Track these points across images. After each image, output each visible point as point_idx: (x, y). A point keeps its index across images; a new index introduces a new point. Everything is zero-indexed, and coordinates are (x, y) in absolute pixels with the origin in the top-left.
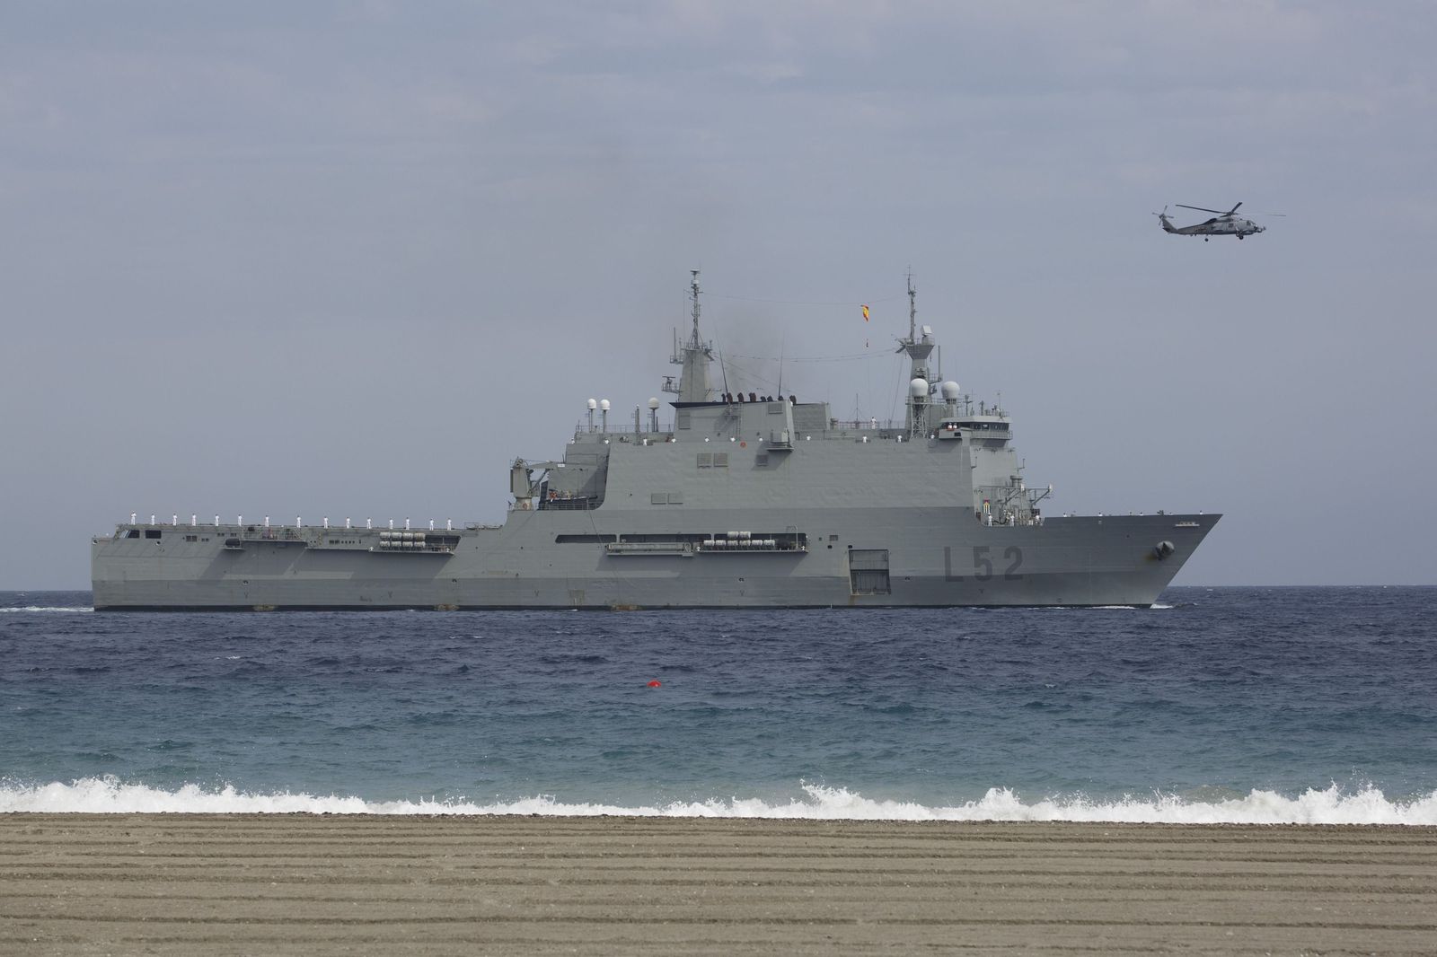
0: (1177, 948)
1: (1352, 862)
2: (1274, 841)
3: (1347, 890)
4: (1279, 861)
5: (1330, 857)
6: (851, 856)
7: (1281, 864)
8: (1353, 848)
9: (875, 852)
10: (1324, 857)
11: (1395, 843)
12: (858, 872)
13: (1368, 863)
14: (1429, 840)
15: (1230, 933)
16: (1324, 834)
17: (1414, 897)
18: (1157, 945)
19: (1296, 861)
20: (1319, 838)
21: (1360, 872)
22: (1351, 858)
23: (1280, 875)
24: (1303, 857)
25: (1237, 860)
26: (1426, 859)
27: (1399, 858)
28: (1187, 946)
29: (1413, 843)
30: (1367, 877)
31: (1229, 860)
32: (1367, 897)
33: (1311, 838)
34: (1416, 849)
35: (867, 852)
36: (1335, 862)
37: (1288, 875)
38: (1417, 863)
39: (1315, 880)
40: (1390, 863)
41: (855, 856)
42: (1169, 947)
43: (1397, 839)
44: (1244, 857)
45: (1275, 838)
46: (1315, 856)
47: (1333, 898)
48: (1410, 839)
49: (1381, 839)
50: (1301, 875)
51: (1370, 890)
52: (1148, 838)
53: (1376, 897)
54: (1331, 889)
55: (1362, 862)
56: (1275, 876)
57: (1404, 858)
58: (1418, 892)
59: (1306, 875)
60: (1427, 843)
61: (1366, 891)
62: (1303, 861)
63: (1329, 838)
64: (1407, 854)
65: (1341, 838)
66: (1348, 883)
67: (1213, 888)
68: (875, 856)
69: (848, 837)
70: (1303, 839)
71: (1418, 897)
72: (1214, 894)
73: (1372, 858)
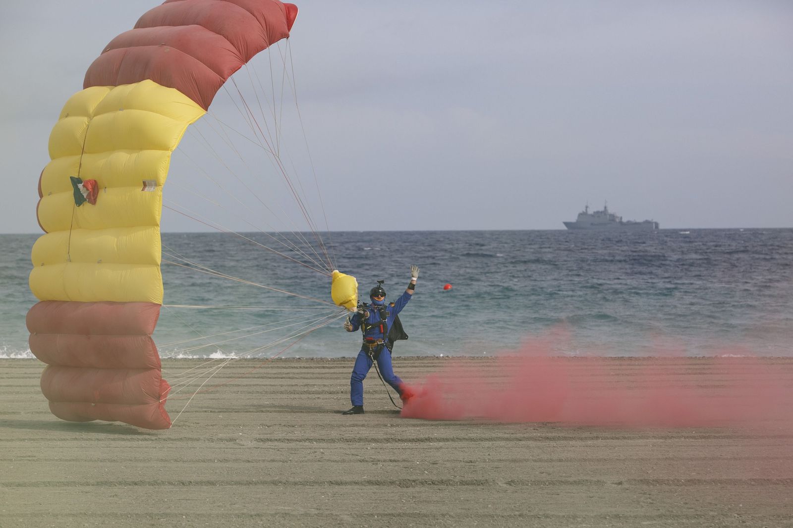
0: (192, 425)
1: (284, 378)
2: (243, 367)
3: (282, 393)
4: (246, 378)
5: (273, 376)
6: (17, 378)
7: (247, 379)
8: (285, 371)
9: (30, 375)
10: (269, 376)
11: (307, 368)
12: (20, 386)
13: (292, 378)
14: (325, 365)
15: (221, 416)
16: (269, 363)
17: (317, 396)
18: (182, 423)
19: (255, 378)
20: (267, 366)
21: (289, 383)
22: (284, 376)
23: (247, 385)
24: (258, 376)
25: (224, 378)
26: (323, 376)
27: (309, 376)
28: (198, 423)
29: (316, 368)
30: (292, 386)
31: (220, 377)
32: (292, 396)
33: (263, 366)
34: (318, 370)
35: (26, 375)
36: (276, 378)
37: (250, 385)
38: (318, 378)
39: (265, 388)
40: (304, 378)
41: (19, 378)
42: (188, 424)
43: (308, 366)
44: (228, 376)
45: (244, 366)
46: (265, 375)
47: (275, 397)
48: (315, 365)
49: (299, 366)
50: (258, 385)
51: (294, 392)
52: (176, 367)
53: (297, 396)
54: (274, 392)
55: (289, 378)
56: (244, 386)
57: (312, 375)
58: (319, 393)
59: (260, 385)
60: (324, 367)
61: (291, 393)
62: (258, 378)
63: (272, 366)
64: (313, 373)
65: (279, 365)
66: (283, 389)
67: (212, 393)
68: (30, 378)
69: (15, 368)
70: (258, 366)
71: (319, 396)
72: (212, 396)
73: (294, 376)
